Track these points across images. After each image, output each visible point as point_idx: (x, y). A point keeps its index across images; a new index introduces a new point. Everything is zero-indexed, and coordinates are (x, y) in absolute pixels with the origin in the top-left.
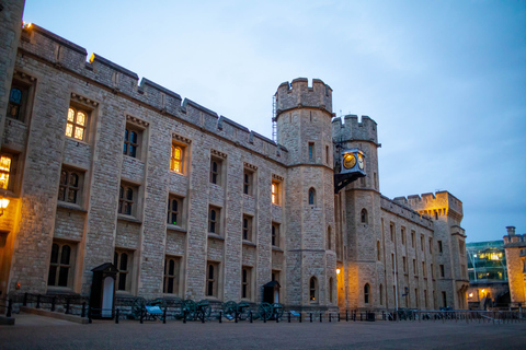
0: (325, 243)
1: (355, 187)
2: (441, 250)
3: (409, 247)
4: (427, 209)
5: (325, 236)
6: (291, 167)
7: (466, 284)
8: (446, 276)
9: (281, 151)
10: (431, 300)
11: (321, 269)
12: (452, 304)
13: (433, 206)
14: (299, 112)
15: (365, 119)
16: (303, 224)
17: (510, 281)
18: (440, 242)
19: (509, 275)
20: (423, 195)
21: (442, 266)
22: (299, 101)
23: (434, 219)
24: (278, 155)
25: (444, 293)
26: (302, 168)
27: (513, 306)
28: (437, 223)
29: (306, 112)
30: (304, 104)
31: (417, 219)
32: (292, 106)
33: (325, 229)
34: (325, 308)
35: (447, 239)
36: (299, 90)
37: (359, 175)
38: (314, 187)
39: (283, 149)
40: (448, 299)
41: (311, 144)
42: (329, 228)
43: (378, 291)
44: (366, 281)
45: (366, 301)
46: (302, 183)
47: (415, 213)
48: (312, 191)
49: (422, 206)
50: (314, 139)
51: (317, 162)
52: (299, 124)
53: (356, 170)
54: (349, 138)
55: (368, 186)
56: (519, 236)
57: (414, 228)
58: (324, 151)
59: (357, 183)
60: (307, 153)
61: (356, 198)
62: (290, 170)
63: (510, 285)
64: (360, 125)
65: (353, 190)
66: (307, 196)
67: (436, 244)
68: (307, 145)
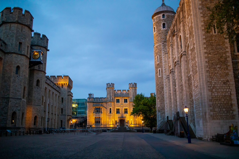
0: (22, 95)
1: (35, 68)
2: (62, 102)
3: (51, 99)
4: (59, 83)
5: (23, 91)
6: (8, 53)
7: (71, 117)
8: (64, 113)
9: (3, 44)
10: (56, 124)
11: (19, 108)
12: (65, 126)
13: (61, 82)
14: (16, 25)
15: (44, 36)
16: (12, 84)
17: (88, 116)
18: (62, 98)
19: (88, 114)
20: (57, 76)
21: (62, 109)
22: (16, 19)
23: (61, 88)
24: (2, 46)
25: (62, 121)
26: (14, 55)
27: (88, 127)
28: (62, 89)
29: (20, 26)
30: (19, 21)
31: (55, 87)
32: (12, 21)
33: (23, 88)
34: (19, 128)
35: (65, 97)
36: (17, 13)
37: (40, 63)
38: (20, 65)
39: (4, 43)
40: (63, 124)
41: (20, 43)
42: (25, 88)
43: (41, 120)
44: (36, 115)
45: (35, 124)
46: (13, 63)
47: (54, 84)
48: (18, 68)
49: (57, 81)
50: (23, 41)
51: (23, 53)
52: (15, 32)
53: (39, 60)
54: (36, 44)
55: (41, 69)
56: (93, 98)
57: (54, 91)
58: (26, 48)
59: (36, 67)
60: (18, 48)
61: (35, 74)
62: (7, 55)
63: (88, 118)
64: (41, 39)
65: (34, 70)
66: (15, 70)
67: (61, 99)
68: (18, 43)
